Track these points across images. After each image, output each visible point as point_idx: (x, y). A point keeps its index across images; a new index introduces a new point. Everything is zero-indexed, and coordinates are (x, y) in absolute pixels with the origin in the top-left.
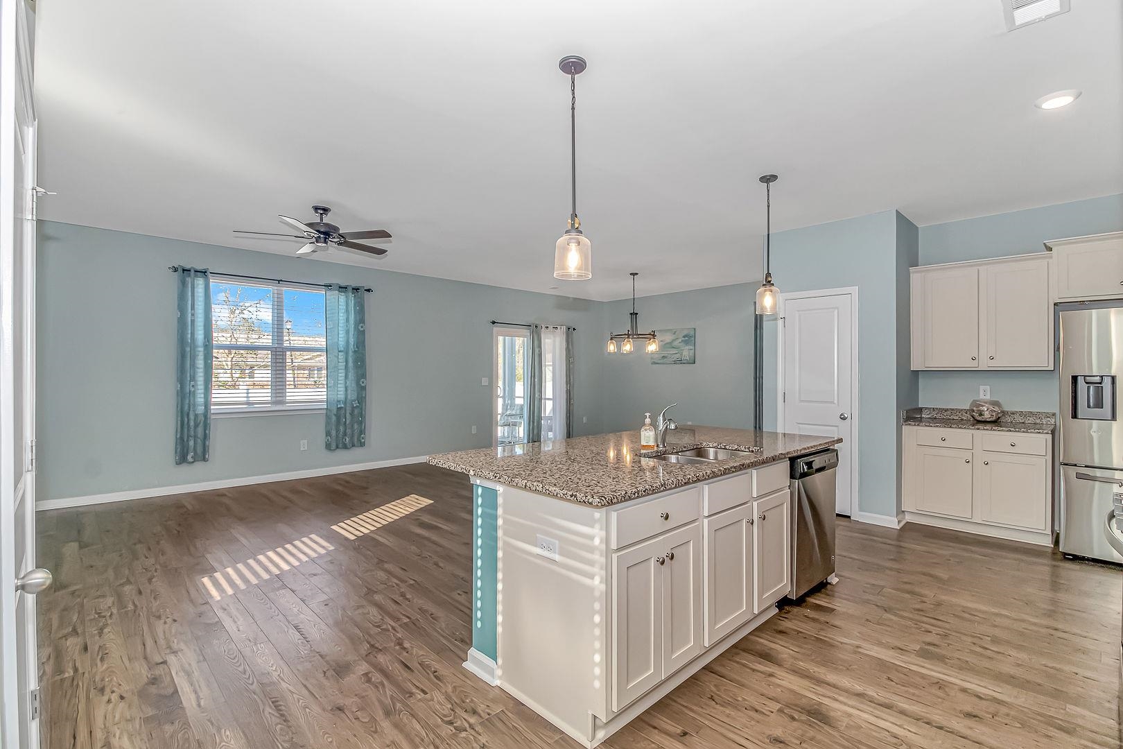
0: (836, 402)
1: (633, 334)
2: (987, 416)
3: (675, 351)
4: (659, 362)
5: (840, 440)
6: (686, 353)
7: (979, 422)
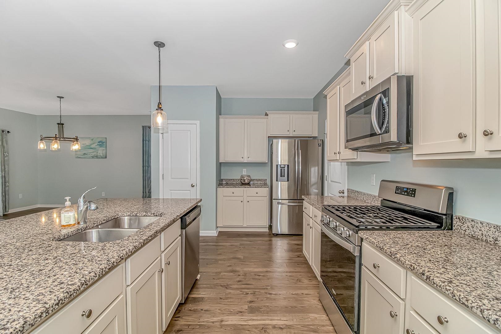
0: (189, 178)
1: (60, 137)
2: (246, 181)
3: (91, 151)
4: (82, 157)
5: (201, 200)
6: (101, 152)
7: (243, 184)
